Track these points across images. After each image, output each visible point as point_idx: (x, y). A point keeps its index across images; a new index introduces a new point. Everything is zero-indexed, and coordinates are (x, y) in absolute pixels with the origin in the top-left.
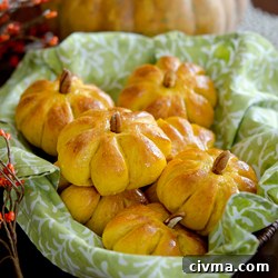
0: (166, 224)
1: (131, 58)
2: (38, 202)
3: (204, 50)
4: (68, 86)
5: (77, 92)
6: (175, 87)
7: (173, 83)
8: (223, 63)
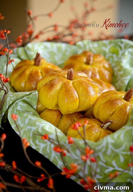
0: (102, 127)
1: (64, 54)
2: (30, 119)
3: (104, 48)
4: (39, 62)
5: (43, 66)
6: (92, 64)
7: (91, 62)
8: (115, 56)
